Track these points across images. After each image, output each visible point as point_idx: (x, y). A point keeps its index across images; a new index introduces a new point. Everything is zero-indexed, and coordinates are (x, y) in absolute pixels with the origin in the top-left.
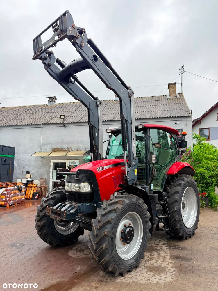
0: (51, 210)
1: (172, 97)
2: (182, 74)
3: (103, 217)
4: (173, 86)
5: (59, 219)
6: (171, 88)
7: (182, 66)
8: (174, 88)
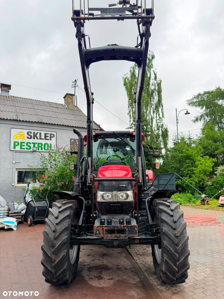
0: (105, 228)
1: (70, 108)
2: (75, 87)
3: (176, 224)
4: (71, 97)
5: (126, 236)
6: (69, 98)
7: (75, 80)
8: (71, 99)
